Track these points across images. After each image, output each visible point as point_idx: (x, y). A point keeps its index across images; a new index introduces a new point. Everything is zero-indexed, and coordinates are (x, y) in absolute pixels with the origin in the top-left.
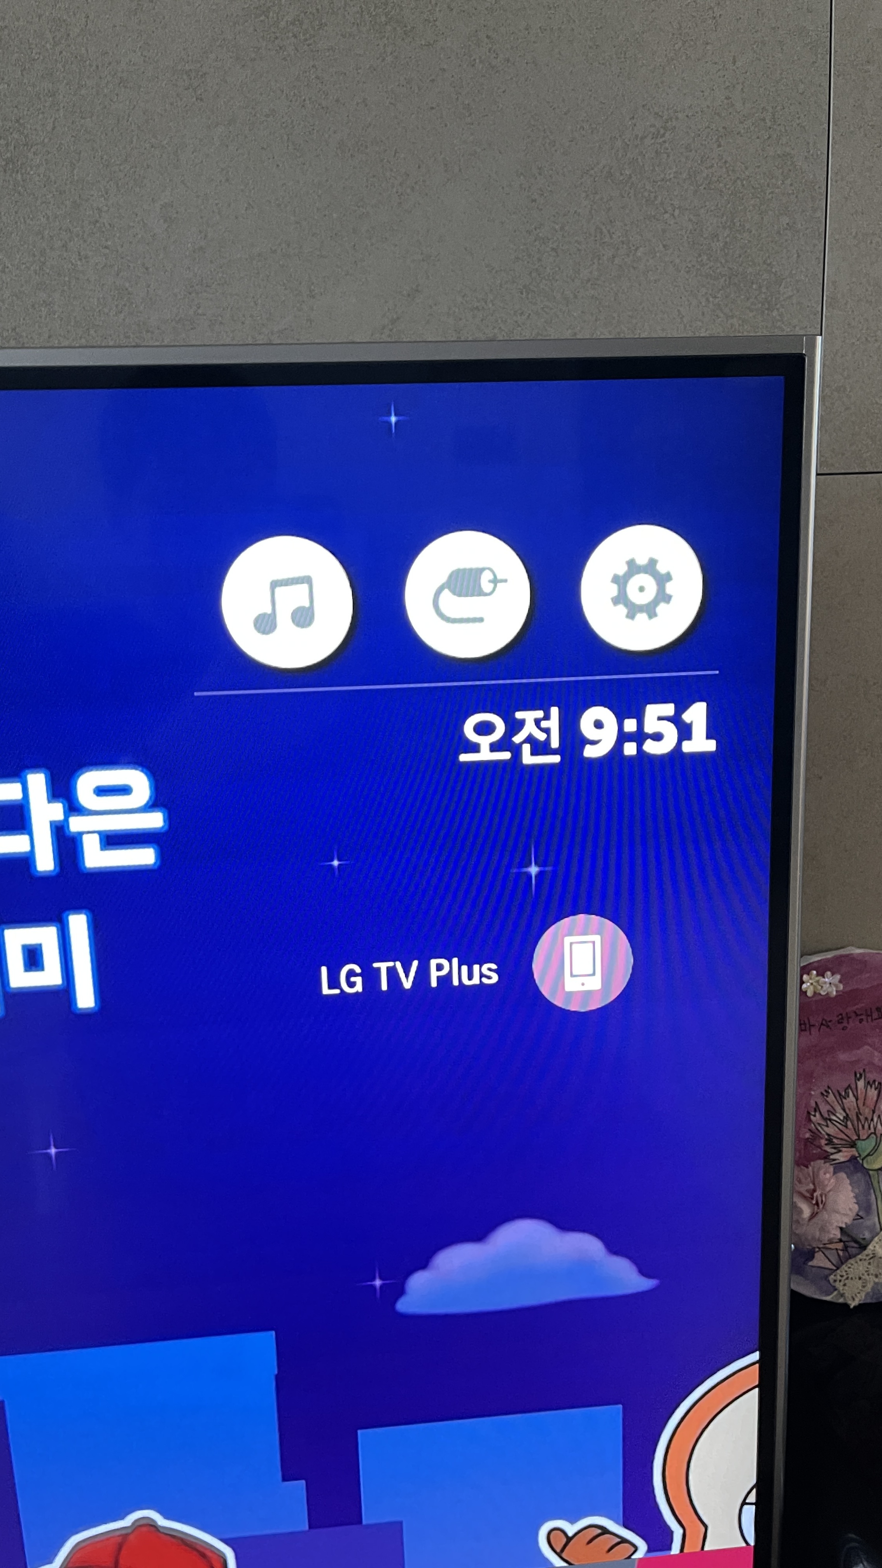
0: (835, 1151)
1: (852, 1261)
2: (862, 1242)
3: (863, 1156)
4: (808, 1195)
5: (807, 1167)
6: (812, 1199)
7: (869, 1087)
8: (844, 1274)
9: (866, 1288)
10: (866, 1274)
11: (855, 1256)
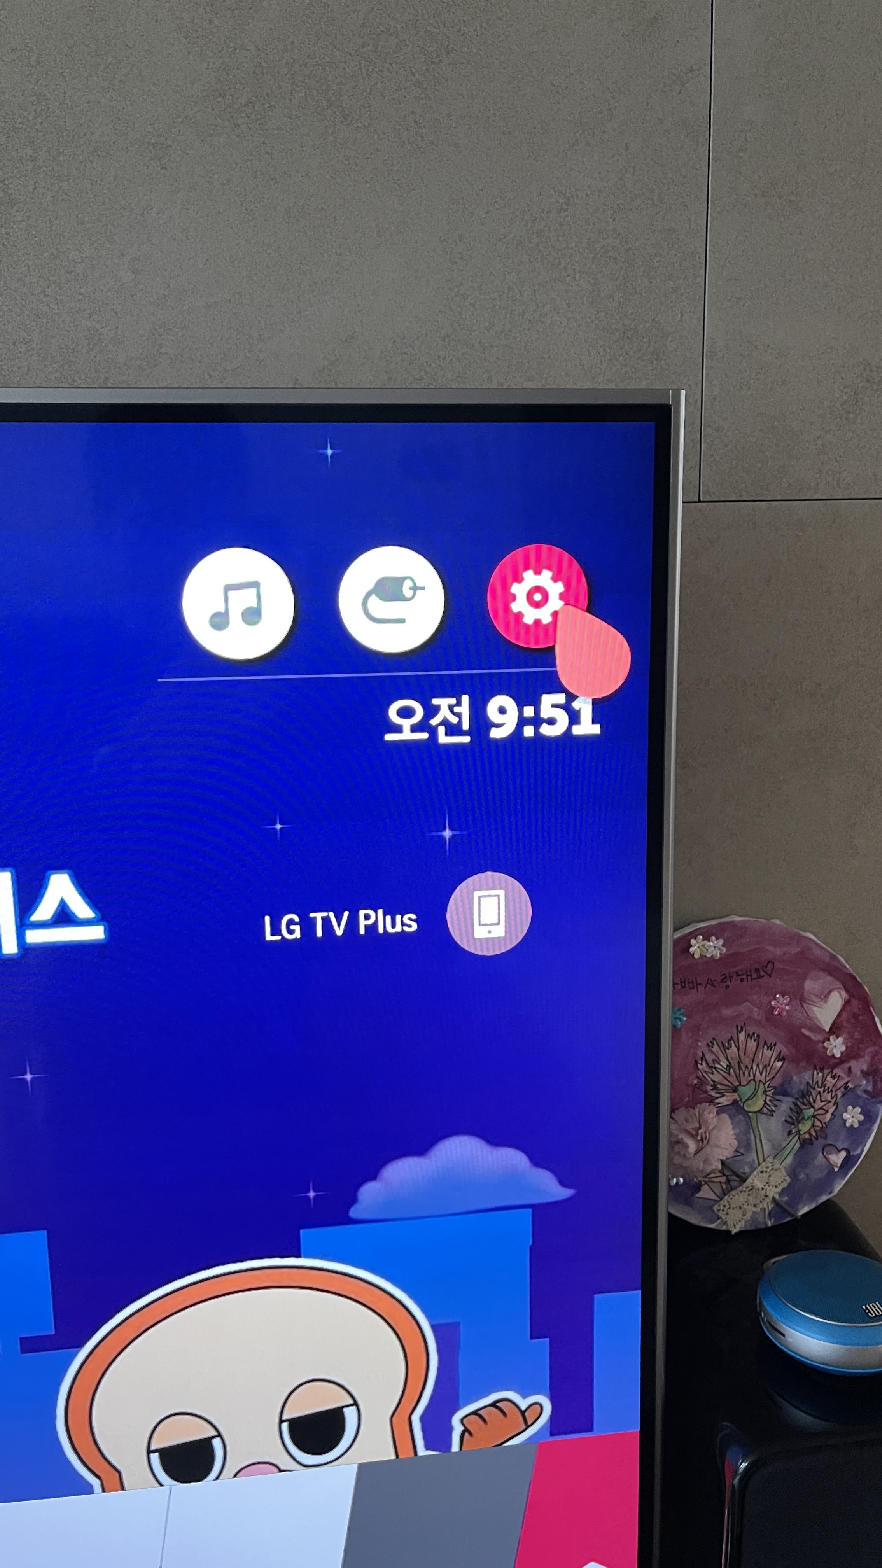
0: (719, 1095)
1: (733, 1193)
2: (743, 1175)
3: (743, 1101)
4: (694, 1132)
5: (694, 1108)
6: (697, 1135)
7: (749, 1039)
8: (726, 1204)
9: (746, 1216)
10: (746, 1204)
11: (736, 1188)
